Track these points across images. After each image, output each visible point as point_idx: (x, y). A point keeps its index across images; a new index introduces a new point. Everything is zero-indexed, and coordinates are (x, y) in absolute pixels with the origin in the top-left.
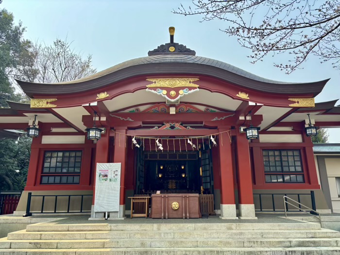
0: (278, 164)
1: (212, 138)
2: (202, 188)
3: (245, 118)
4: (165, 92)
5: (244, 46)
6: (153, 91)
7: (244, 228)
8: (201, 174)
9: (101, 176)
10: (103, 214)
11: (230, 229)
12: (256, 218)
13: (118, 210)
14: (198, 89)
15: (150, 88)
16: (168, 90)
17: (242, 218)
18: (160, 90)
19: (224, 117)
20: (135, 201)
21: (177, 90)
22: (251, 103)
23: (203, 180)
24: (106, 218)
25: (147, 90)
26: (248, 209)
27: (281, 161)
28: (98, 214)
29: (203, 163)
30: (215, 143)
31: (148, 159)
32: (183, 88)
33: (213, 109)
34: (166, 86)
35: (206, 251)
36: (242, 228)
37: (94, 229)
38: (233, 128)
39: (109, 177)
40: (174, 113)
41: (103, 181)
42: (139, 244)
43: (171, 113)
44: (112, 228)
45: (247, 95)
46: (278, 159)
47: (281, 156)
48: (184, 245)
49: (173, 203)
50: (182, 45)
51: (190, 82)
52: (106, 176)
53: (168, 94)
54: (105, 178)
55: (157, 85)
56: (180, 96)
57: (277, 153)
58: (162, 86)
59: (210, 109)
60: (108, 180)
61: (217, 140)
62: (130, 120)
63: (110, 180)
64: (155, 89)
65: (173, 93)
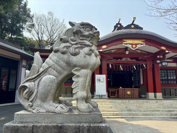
0: (166, 76)
1: (144, 65)
2: (133, 86)
3: (160, 57)
4: (131, 46)
5: (170, 28)
6: (125, 45)
7: (163, 102)
8: (133, 80)
9: (98, 80)
10: (99, 96)
11: (158, 102)
12: (163, 99)
13: (106, 95)
14: (145, 45)
15: (125, 44)
16: (132, 44)
17: (157, 98)
18: (129, 45)
19: (149, 56)
20: (112, 91)
21: (136, 45)
22: (167, 51)
23: (134, 82)
24: (101, 97)
25: (123, 44)
26: (159, 95)
27: (167, 75)
28: (97, 96)
29: (134, 75)
30: (145, 67)
31: (112, 73)
32: (138, 44)
33: (144, 52)
34: (131, 43)
35: (153, 110)
36: (162, 102)
37: (103, 101)
38: (153, 60)
39: (101, 81)
40: (128, 53)
41: (99, 82)
42: (125, 107)
43: (126, 53)
44: (110, 101)
45: (165, 48)
46: (166, 74)
47: (167, 72)
48: (143, 108)
49: (128, 92)
50: (137, 25)
51: (141, 42)
52: (100, 80)
53: (132, 47)
54: (100, 81)
55: (127, 42)
56: (137, 47)
57: (165, 71)
58: (130, 43)
59: (143, 52)
60: (101, 82)
61: (146, 66)
62: (108, 56)
63: (102, 82)
64: (126, 44)
65: (134, 46)
